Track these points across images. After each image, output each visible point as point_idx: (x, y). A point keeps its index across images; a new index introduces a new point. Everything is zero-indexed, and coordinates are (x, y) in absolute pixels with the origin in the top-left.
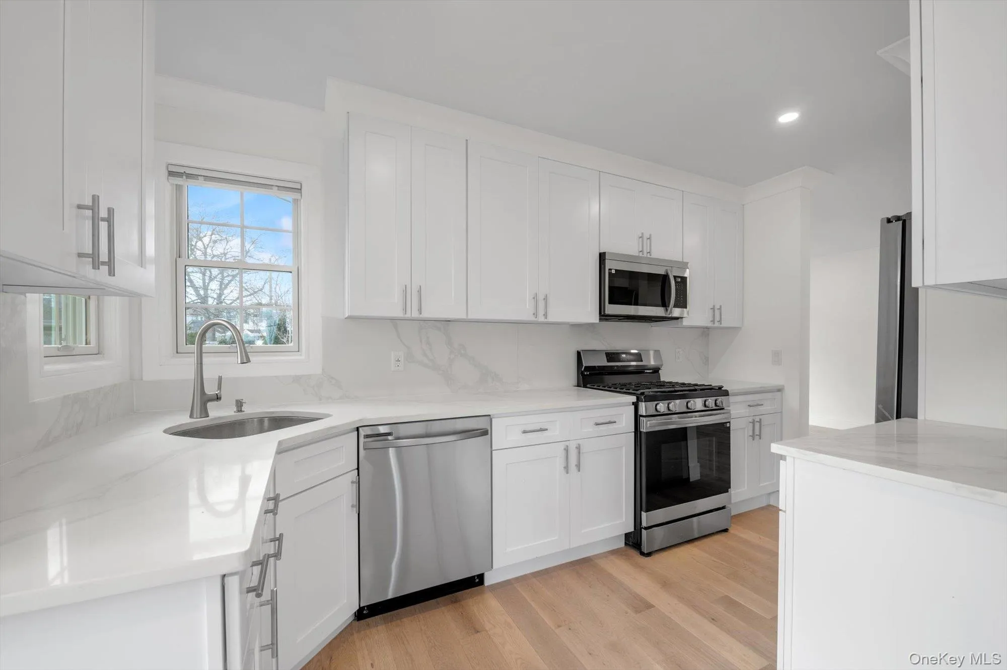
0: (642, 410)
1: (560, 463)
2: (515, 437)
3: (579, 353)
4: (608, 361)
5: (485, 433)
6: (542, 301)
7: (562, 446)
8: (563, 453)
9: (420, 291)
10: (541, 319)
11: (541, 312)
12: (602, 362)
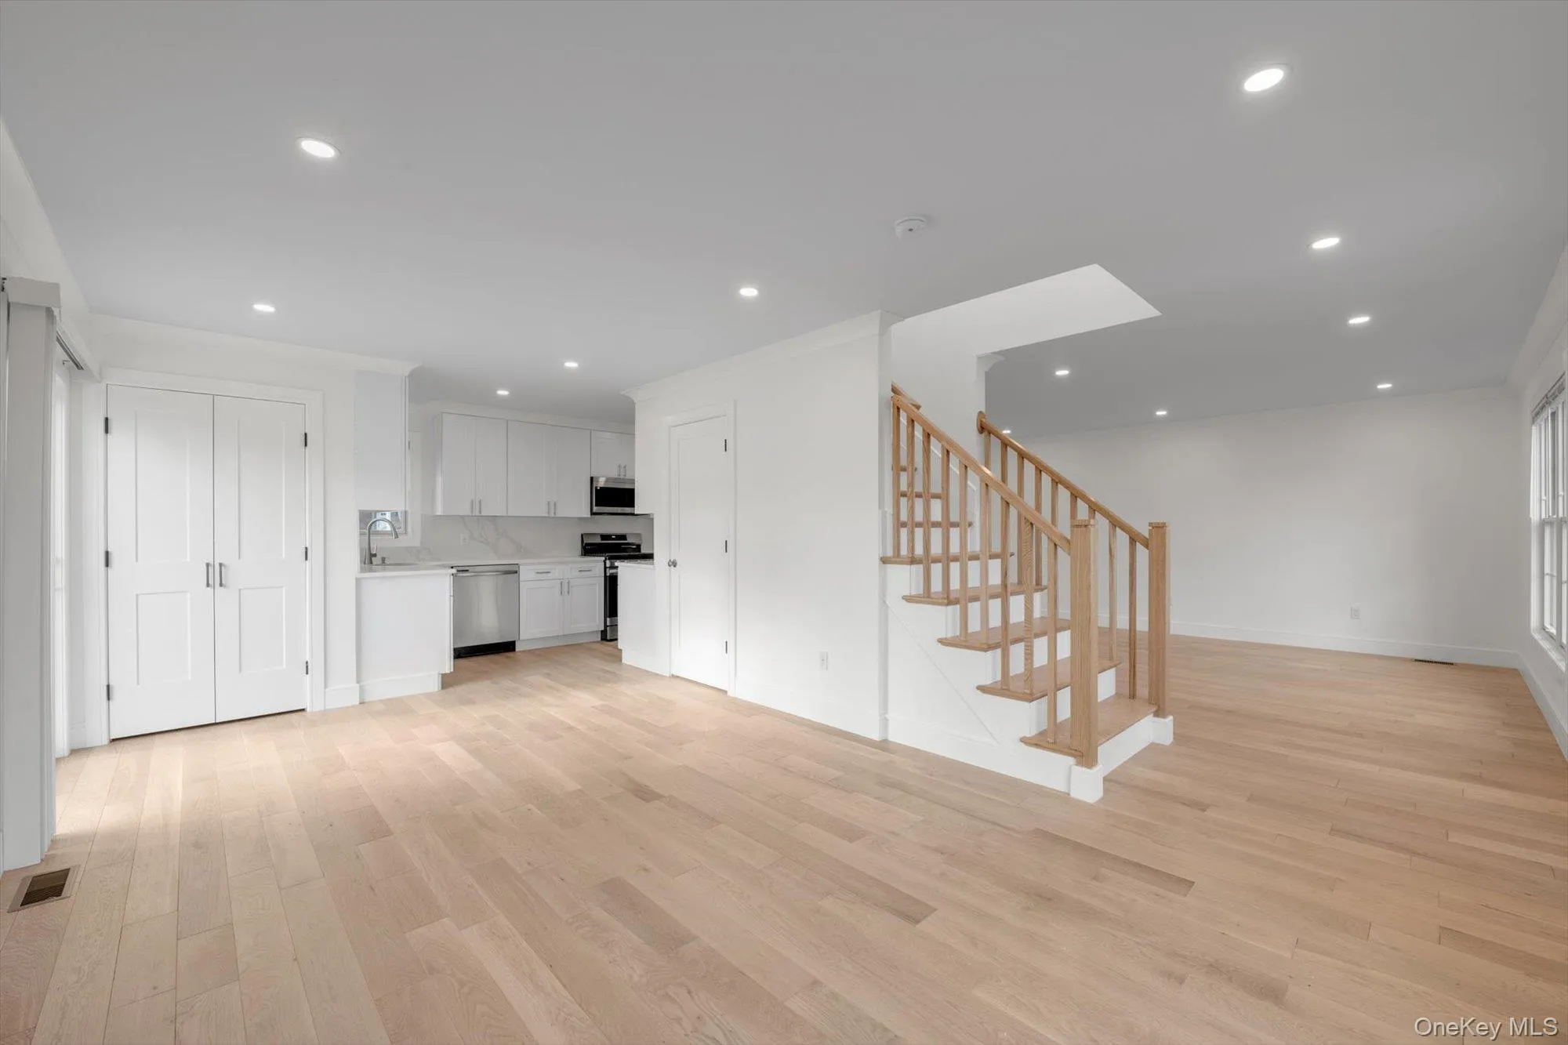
0: (608, 565)
1: (557, 590)
2: (533, 576)
3: (582, 535)
4: (602, 540)
5: (516, 572)
6: (552, 505)
7: (559, 582)
8: (559, 586)
9: (480, 502)
10: (552, 515)
11: (552, 511)
12: (598, 540)
